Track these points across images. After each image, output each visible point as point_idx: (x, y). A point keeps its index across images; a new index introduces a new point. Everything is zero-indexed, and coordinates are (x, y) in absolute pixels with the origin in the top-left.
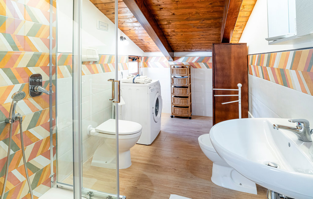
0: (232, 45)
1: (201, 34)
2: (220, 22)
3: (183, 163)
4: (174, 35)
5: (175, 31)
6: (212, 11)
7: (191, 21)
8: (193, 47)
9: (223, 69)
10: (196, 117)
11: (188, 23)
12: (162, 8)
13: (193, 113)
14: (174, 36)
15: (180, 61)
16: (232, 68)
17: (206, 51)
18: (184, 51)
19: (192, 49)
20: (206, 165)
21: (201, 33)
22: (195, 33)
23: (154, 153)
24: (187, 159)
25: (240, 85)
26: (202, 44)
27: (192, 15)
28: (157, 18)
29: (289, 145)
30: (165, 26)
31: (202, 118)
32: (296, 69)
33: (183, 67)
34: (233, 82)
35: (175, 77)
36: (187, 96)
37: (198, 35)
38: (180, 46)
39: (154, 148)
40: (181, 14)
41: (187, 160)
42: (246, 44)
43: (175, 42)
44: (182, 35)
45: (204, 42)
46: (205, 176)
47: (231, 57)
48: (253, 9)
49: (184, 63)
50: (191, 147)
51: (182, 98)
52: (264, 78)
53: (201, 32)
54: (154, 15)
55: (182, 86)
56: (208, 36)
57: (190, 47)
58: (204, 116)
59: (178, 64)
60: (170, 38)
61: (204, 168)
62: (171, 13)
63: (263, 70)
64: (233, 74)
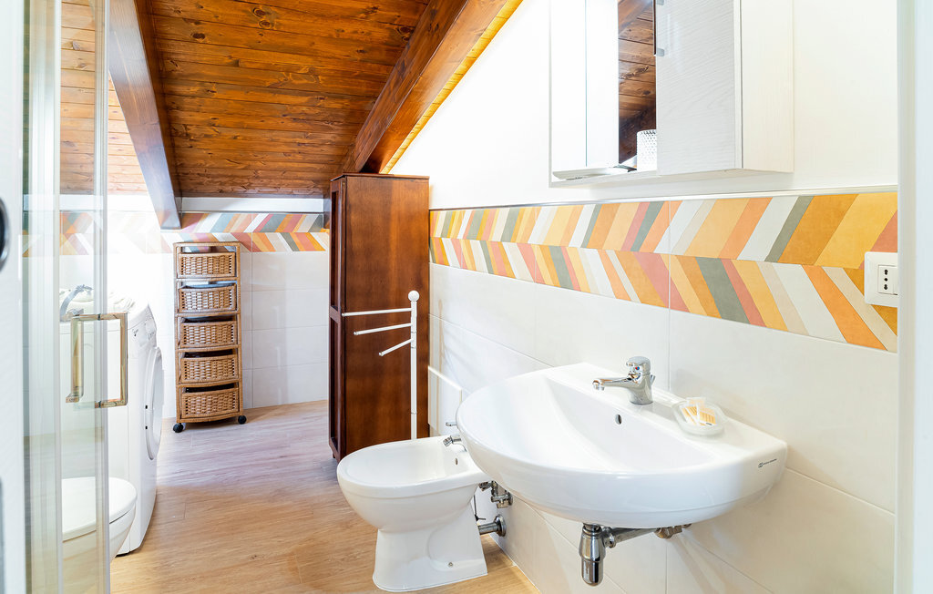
0: (395, 181)
1: (299, 140)
2: (367, 109)
3: (277, 568)
4: (206, 136)
5: (217, 122)
6: (358, 73)
7: (286, 94)
8: (256, 181)
9: (369, 252)
10: (259, 412)
11: (270, 100)
12: (203, 36)
13: (247, 403)
14: (206, 140)
15: (207, 228)
16: (393, 247)
17: (291, 195)
18: (221, 193)
19: (250, 186)
20: (346, 550)
21: (299, 137)
22: (283, 137)
23: (166, 573)
24: (286, 550)
25: (414, 295)
26: (287, 174)
27: (293, 76)
28: (170, 66)
29: (619, 420)
30: (187, 100)
31: (276, 412)
32: (599, 247)
33: (213, 250)
34: (393, 287)
35: (187, 287)
36: (231, 347)
37: (286, 143)
38: (213, 177)
39: (158, 553)
40: (263, 67)
41: (285, 555)
42: (428, 179)
43: (202, 162)
44: (235, 138)
45: (296, 165)
46: (355, 581)
47: (389, 214)
48: (455, 85)
49: (218, 236)
50: (280, 512)
51: (217, 358)
52: (491, 272)
53: (297, 134)
54: (163, 53)
55: (216, 314)
56: (315, 149)
57: (246, 181)
58: (280, 404)
59: (195, 238)
60: (188, 144)
61: (343, 559)
62: (231, 57)
63: (490, 251)
64: (393, 264)
